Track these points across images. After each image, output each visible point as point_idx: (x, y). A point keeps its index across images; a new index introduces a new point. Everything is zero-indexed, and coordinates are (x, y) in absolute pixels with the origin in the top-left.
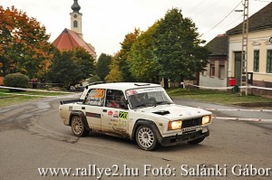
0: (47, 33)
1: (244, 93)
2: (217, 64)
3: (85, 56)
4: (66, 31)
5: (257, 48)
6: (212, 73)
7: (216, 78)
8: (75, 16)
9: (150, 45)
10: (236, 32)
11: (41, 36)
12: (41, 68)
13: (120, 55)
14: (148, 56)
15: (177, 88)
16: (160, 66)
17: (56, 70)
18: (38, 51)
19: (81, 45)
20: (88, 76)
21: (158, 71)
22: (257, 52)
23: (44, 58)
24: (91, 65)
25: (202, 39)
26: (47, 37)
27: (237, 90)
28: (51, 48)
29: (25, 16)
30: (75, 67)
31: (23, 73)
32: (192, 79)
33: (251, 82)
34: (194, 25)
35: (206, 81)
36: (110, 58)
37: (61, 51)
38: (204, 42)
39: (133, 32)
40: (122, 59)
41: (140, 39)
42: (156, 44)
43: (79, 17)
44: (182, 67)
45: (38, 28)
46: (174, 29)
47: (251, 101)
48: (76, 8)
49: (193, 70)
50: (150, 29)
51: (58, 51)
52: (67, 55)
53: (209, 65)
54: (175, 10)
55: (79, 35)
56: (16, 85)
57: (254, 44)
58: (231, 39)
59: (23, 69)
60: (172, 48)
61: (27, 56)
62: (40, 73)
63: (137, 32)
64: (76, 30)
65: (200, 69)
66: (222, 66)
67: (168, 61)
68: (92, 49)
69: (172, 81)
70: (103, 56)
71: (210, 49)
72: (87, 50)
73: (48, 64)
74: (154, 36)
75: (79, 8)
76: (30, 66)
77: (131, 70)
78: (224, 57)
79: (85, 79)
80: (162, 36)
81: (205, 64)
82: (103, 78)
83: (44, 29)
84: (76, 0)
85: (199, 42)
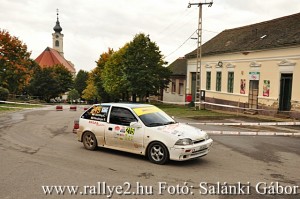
0: (28, 51)
1: (197, 107)
2: (177, 82)
3: (64, 73)
4: (48, 49)
5: (209, 70)
6: (174, 90)
7: (177, 94)
8: (57, 37)
9: (120, 64)
10: (192, 56)
11: (22, 54)
12: (22, 82)
13: (96, 72)
14: (119, 74)
16: (129, 82)
17: (37, 84)
18: (19, 67)
19: (61, 62)
20: (67, 90)
21: (128, 87)
22: (209, 74)
23: (25, 74)
24: (70, 81)
25: (164, 60)
26: (28, 55)
27: (192, 105)
28: (33, 64)
29: (7, 35)
30: (54, 82)
31: (5, 86)
32: (156, 95)
33: (203, 98)
34: (158, 49)
35: (169, 97)
36: (87, 74)
37: (42, 67)
38: (167, 63)
39: (107, 52)
40: (96, 76)
41: (111, 60)
42: (126, 63)
43: (60, 37)
44: (148, 84)
45: (20, 46)
46: (141, 52)
47: (202, 115)
48: (58, 30)
49: (157, 87)
50: (121, 51)
51: (39, 67)
52: (47, 71)
53: (171, 83)
54: (142, 35)
55: (61, 53)
57: (207, 66)
58: (189, 61)
59: (4, 83)
60: (139, 67)
61: (9, 71)
62: (20, 87)
63: (110, 52)
64: (56, 48)
65: (163, 86)
66: (181, 84)
67: (135, 79)
68: (72, 66)
69: (139, 96)
70: (81, 72)
71: (171, 70)
72: (67, 66)
73: (29, 79)
74: (124, 56)
75: (61, 30)
76: (11, 80)
77: (104, 85)
78: (183, 77)
79: (64, 92)
80: (130, 57)
81: (167, 83)
82: (80, 92)
83: (25, 47)
84: (58, 23)
85: (162, 63)
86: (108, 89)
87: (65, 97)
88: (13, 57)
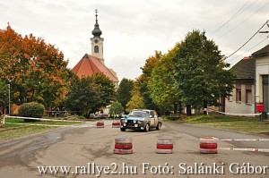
0: (65, 60)
2: (243, 88)
3: (105, 82)
4: (86, 56)
6: (239, 98)
7: (243, 104)
8: (96, 41)
9: (170, 70)
10: (261, 55)
11: (59, 64)
12: (58, 96)
13: (141, 80)
14: (169, 81)
15: (201, 114)
16: (182, 91)
17: (75, 97)
18: (55, 78)
19: (102, 70)
20: (108, 103)
21: (180, 97)
23: (61, 86)
24: (111, 92)
25: (226, 62)
26: (65, 64)
27: (265, 116)
28: (70, 74)
29: (42, 43)
30: (94, 94)
31: (40, 101)
32: (217, 105)
34: (216, 48)
35: (233, 107)
36: (131, 83)
37: (80, 77)
38: (228, 65)
40: (142, 85)
41: (159, 65)
42: (177, 68)
43: (100, 42)
44: (205, 93)
45: (56, 55)
46: (195, 53)
48: (97, 33)
49: (217, 96)
50: (170, 54)
51: (77, 78)
52: (86, 82)
53: (234, 90)
54: (196, 33)
55: (100, 60)
56: (31, 115)
58: (257, 62)
59: (40, 98)
60: (194, 72)
61: (44, 84)
62: (57, 101)
63: (158, 55)
64: (96, 55)
65: (225, 94)
66: (248, 91)
67: (190, 86)
68: (114, 74)
69: (195, 108)
70: (125, 81)
71: (235, 73)
72: (108, 75)
73: (65, 92)
74: (175, 61)
75: (100, 33)
76: (47, 94)
77: (152, 96)
78: (251, 81)
79: (105, 106)
80: (182, 60)
81: (230, 89)
82: (124, 105)
83: (62, 56)
84: (97, 26)
85: (223, 65)
86: (157, 100)
87: (106, 111)
88: (48, 68)
